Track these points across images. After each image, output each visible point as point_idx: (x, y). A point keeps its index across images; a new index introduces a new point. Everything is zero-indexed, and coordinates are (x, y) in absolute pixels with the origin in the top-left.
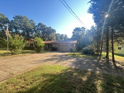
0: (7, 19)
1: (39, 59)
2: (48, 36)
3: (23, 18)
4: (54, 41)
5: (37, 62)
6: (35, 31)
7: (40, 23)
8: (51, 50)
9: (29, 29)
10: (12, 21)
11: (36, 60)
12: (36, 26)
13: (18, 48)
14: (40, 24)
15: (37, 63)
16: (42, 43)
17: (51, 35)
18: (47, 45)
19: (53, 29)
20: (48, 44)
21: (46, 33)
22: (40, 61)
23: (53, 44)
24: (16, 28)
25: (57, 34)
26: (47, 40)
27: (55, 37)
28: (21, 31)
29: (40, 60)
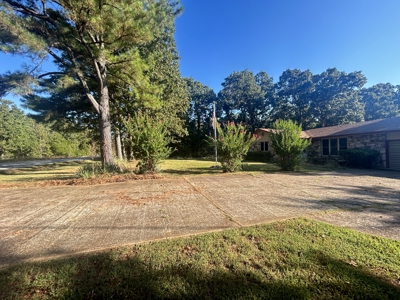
0: (212, 92)
1: (292, 192)
2: (323, 107)
3: (239, 77)
4: (352, 125)
5: (289, 202)
6: (273, 102)
7: (289, 71)
8: (341, 164)
9: (254, 101)
10: (220, 94)
11: (284, 194)
12: (276, 85)
13: (235, 157)
14: (286, 76)
15: (288, 206)
16: (299, 136)
17: (336, 103)
18: (320, 144)
19: (347, 73)
20: (324, 141)
21: (311, 98)
22: (296, 200)
23: (351, 136)
24: (227, 108)
25: (371, 90)
26: (319, 126)
27: (357, 104)
28: (236, 112)
29: (297, 196)
